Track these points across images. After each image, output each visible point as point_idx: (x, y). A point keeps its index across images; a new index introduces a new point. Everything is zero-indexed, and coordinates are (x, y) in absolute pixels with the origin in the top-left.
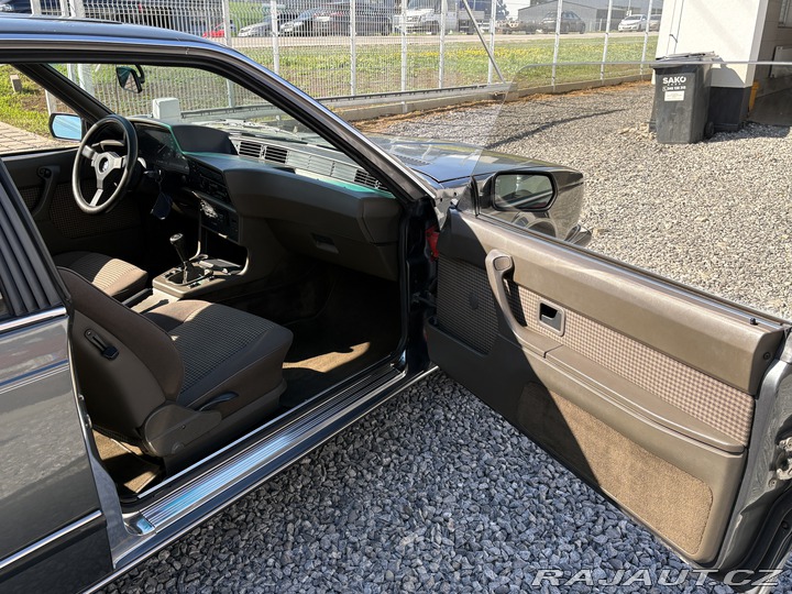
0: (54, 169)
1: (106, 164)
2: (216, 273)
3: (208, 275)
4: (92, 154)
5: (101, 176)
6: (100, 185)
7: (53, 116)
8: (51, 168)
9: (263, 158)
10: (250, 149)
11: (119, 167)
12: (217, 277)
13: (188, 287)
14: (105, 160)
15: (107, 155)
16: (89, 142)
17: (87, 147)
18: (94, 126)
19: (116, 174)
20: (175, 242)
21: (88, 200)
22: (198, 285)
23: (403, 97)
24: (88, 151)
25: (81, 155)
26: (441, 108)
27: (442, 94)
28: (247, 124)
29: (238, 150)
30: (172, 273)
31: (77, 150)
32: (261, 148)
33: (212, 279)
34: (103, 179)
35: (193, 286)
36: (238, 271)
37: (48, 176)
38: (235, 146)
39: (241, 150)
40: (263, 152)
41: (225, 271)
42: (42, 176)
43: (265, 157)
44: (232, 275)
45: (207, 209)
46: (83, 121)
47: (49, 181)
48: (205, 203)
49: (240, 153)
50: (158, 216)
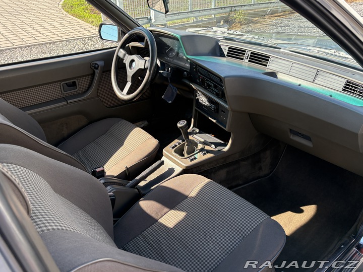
0: (101, 63)
1: (134, 64)
2: (207, 148)
3: (202, 150)
4: (125, 55)
6: (129, 79)
7: (101, 25)
8: (98, 63)
9: (247, 61)
10: (235, 53)
11: (143, 67)
12: (208, 152)
13: (188, 160)
14: (133, 61)
15: (134, 57)
16: (123, 46)
17: (121, 50)
18: (127, 35)
19: (141, 73)
20: (181, 127)
21: (122, 89)
22: (195, 158)
24: (122, 53)
25: (117, 56)
28: (231, 32)
29: (226, 53)
30: (176, 146)
31: (115, 50)
32: (246, 53)
33: (204, 154)
34: (131, 75)
35: (192, 160)
36: (223, 147)
37: (97, 68)
38: (224, 50)
39: (228, 53)
40: (248, 57)
41: (213, 146)
42: (93, 68)
43: (249, 61)
44: (218, 150)
45: (201, 98)
46: (119, 30)
47: (97, 72)
48: (200, 93)
49: (227, 55)
50: (167, 100)
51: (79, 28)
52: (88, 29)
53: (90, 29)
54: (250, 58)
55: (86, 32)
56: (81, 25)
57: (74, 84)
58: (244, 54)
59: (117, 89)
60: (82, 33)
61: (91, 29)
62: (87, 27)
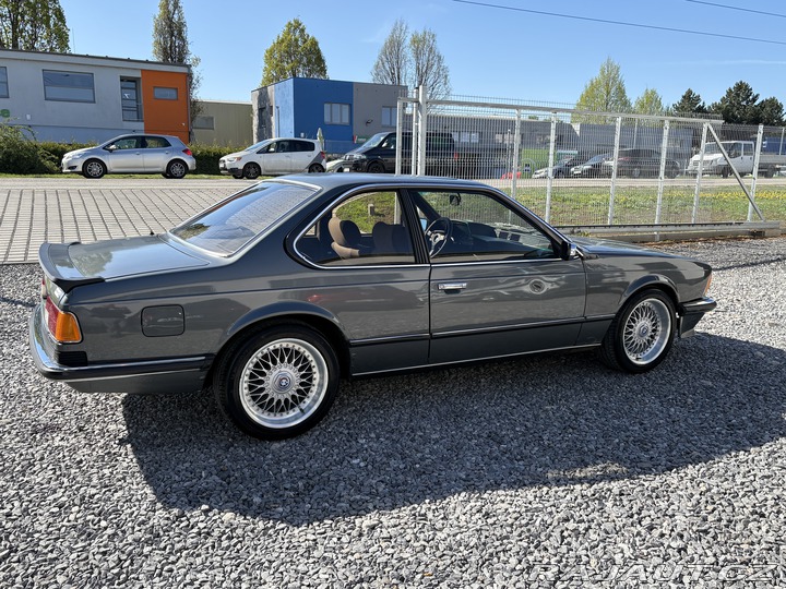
1: (437, 239)
5: (434, 244)
11: (442, 240)
15: (438, 235)
23: (655, 228)
26: (693, 239)
27: (695, 228)
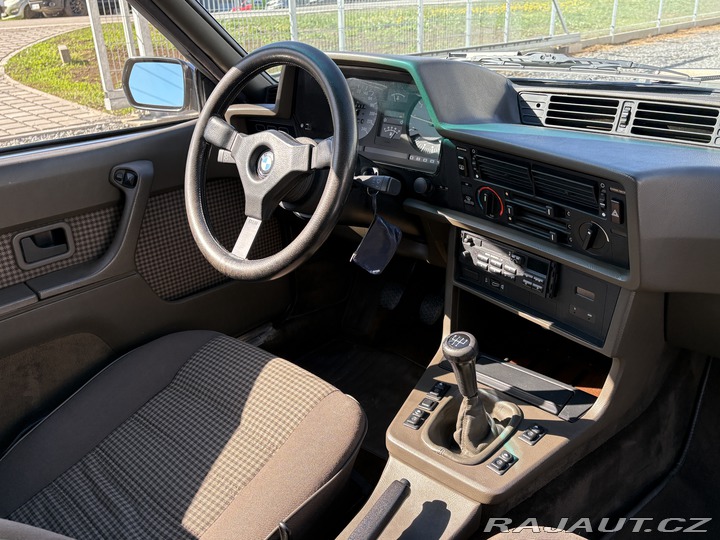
0: (142, 168)
2: (530, 413)
3: (519, 422)
4: (228, 136)
5: (255, 189)
6: (253, 208)
7: (131, 64)
8: (137, 167)
9: (626, 130)
10: (579, 112)
11: (303, 167)
12: (544, 428)
14: (262, 149)
15: (267, 137)
17: (214, 121)
21: (228, 241)
22: (512, 460)
24: (216, 129)
25: (202, 139)
29: (542, 114)
30: (425, 415)
31: (193, 126)
32: (619, 108)
33: (535, 439)
34: (262, 196)
35: (505, 467)
36: (581, 408)
37: (132, 184)
38: (533, 106)
39: (549, 113)
40: (628, 118)
41: (549, 405)
42: (119, 184)
43: (634, 131)
44: (573, 420)
45: (479, 252)
46: (188, 73)
47: (133, 195)
48: (476, 239)
49: (548, 121)
50: (366, 267)
51: (48, 111)
52: (69, 113)
53: (74, 112)
54: (635, 122)
55: (67, 118)
56: (53, 105)
57: (59, 237)
58: (614, 111)
59: (211, 243)
60: (56, 120)
61: (77, 112)
62: (68, 108)
